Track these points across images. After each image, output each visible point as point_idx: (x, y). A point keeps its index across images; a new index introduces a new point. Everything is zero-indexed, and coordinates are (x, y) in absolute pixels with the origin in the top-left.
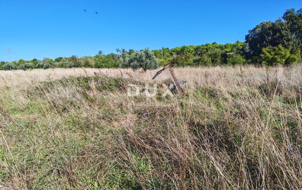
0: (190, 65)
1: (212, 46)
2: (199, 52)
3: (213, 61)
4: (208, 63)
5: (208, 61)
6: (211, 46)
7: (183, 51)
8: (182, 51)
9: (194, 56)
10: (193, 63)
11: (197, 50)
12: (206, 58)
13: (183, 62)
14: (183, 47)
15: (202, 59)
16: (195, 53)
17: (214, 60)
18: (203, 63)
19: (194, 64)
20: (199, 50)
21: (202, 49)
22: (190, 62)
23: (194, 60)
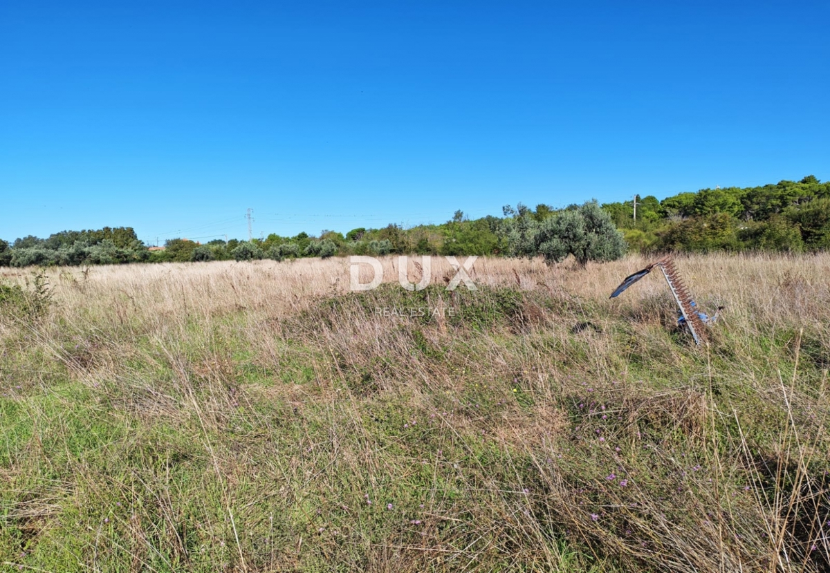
0: (725, 247)
1: (802, 188)
2: (756, 207)
3: (806, 235)
4: (791, 242)
5: (790, 237)
6: (797, 189)
7: (703, 205)
8: (697, 204)
9: (739, 218)
10: (738, 241)
11: (749, 203)
12: (780, 225)
13: (704, 239)
14: (701, 192)
15: (768, 231)
16: (742, 211)
17: (810, 232)
18: (773, 242)
19: (742, 244)
20: (754, 200)
21: (767, 197)
22: (725, 239)
23: (740, 232)
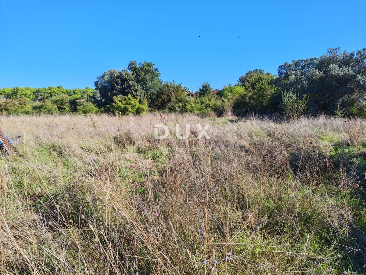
0: (27, 113)
1: (58, 90)
2: (40, 97)
3: (59, 109)
4: (54, 111)
5: (53, 109)
6: (56, 91)
7: (16, 94)
8: (13, 93)
9: (34, 101)
10: (33, 110)
11: (37, 94)
12: (49, 104)
13: (17, 109)
14: (15, 88)
15: (44, 106)
16: (34, 98)
17: (61, 107)
18: (47, 111)
19: (34, 111)
20: (39, 93)
21: (44, 92)
22: (27, 110)
23: (33, 106)
